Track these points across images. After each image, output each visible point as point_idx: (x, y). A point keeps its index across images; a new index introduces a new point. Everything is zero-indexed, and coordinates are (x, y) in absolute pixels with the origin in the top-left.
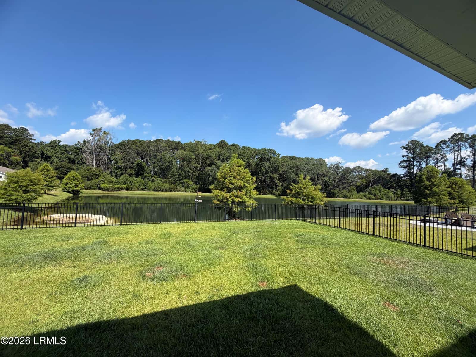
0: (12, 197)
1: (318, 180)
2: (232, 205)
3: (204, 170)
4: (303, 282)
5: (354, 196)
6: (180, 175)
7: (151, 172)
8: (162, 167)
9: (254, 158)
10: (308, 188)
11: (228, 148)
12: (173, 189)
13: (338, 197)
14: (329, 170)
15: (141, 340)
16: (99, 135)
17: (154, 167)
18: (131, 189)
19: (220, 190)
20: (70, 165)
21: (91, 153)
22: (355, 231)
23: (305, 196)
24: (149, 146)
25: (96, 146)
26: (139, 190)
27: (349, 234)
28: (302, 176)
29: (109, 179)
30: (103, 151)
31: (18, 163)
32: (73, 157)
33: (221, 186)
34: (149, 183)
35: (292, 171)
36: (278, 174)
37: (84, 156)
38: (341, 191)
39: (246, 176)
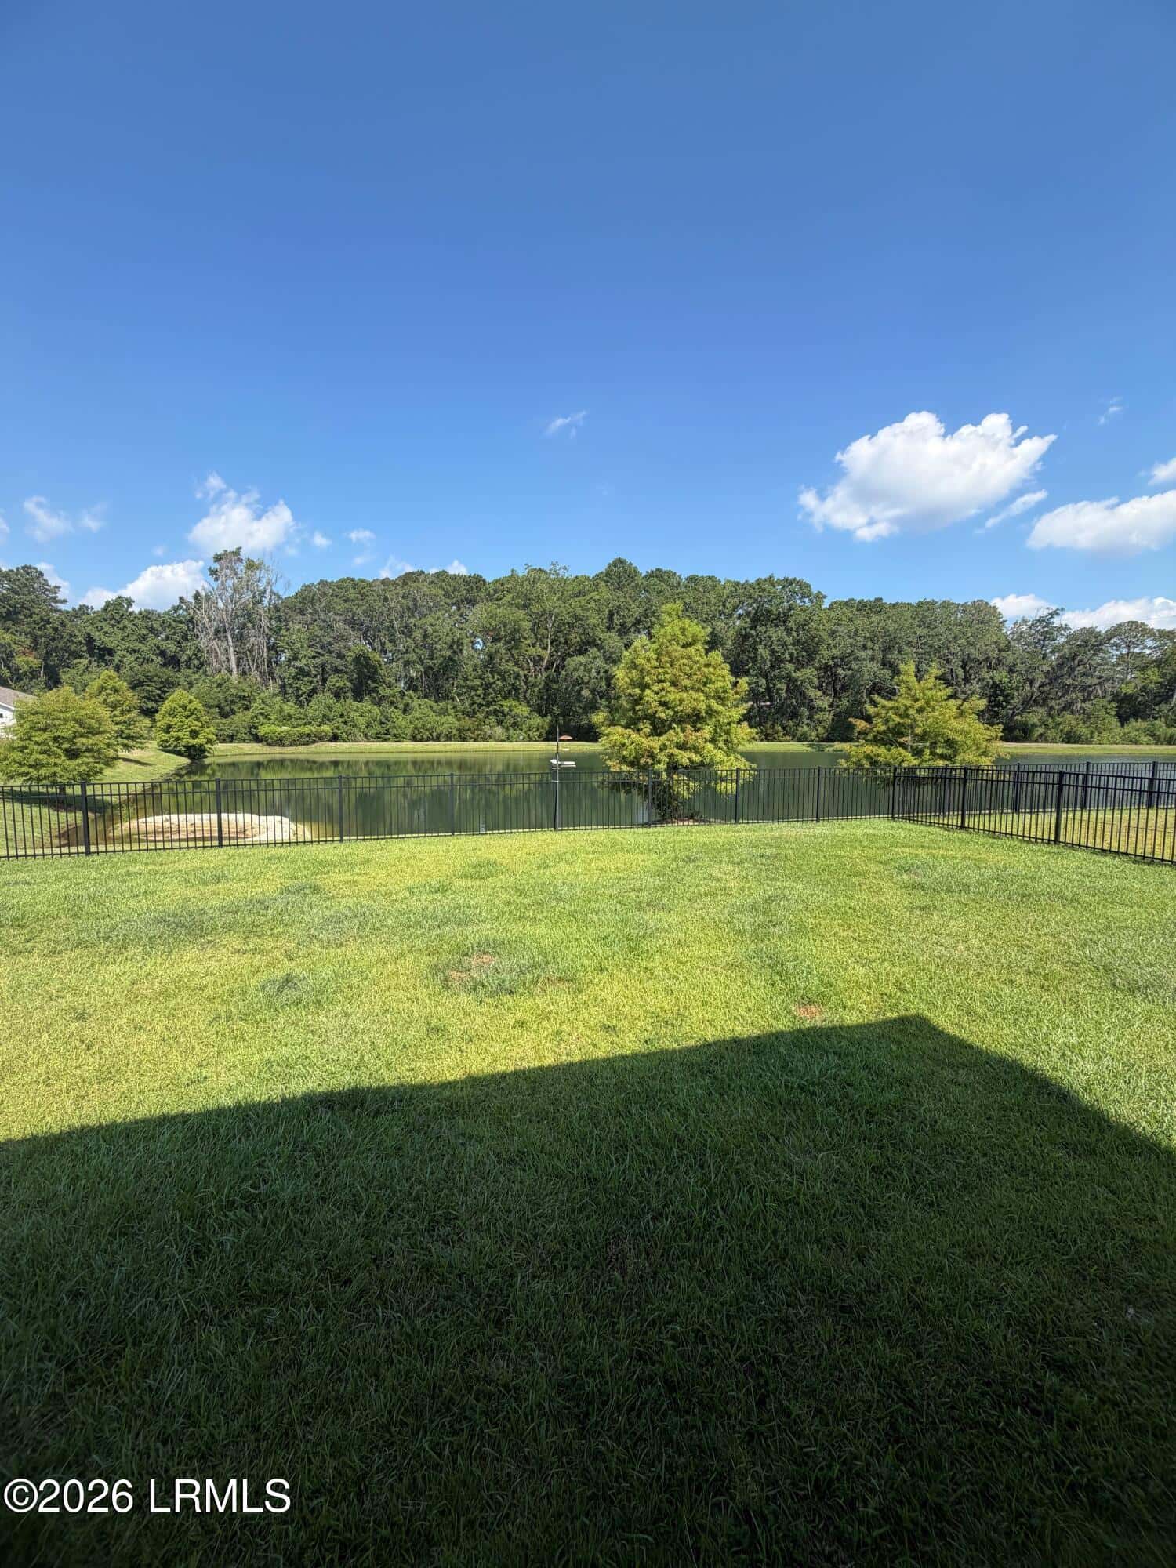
0: (43, 772)
1: (967, 680)
2: (669, 775)
3: (564, 666)
4: (944, 1009)
5: (1105, 734)
6: (488, 686)
7: (398, 680)
8: (431, 663)
9: (731, 615)
10: (934, 710)
11: (637, 586)
12: (469, 734)
13: (1042, 738)
14: (1012, 643)
15: (480, 1140)
16: (236, 574)
17: (407, 664)
18: (344, 736)
19: (627, 727)
20: (168, 672)
21: (219, 633)
22: (1117, 853)
23: (923, 738)
24: (386, 599)
25: (230, 608)
26: (368, 740)
27: (1095, 862)
28: (908, 668)
29: (281, 711)
30: (253, 624)
31: (33, 674)
32: (171, 647)
33: (631, 713)
34: (396, 714)
35: (870, 652)
36: (817, 665)
37: (203, 643)
38: (1052, 717)
39: (713, 678)
